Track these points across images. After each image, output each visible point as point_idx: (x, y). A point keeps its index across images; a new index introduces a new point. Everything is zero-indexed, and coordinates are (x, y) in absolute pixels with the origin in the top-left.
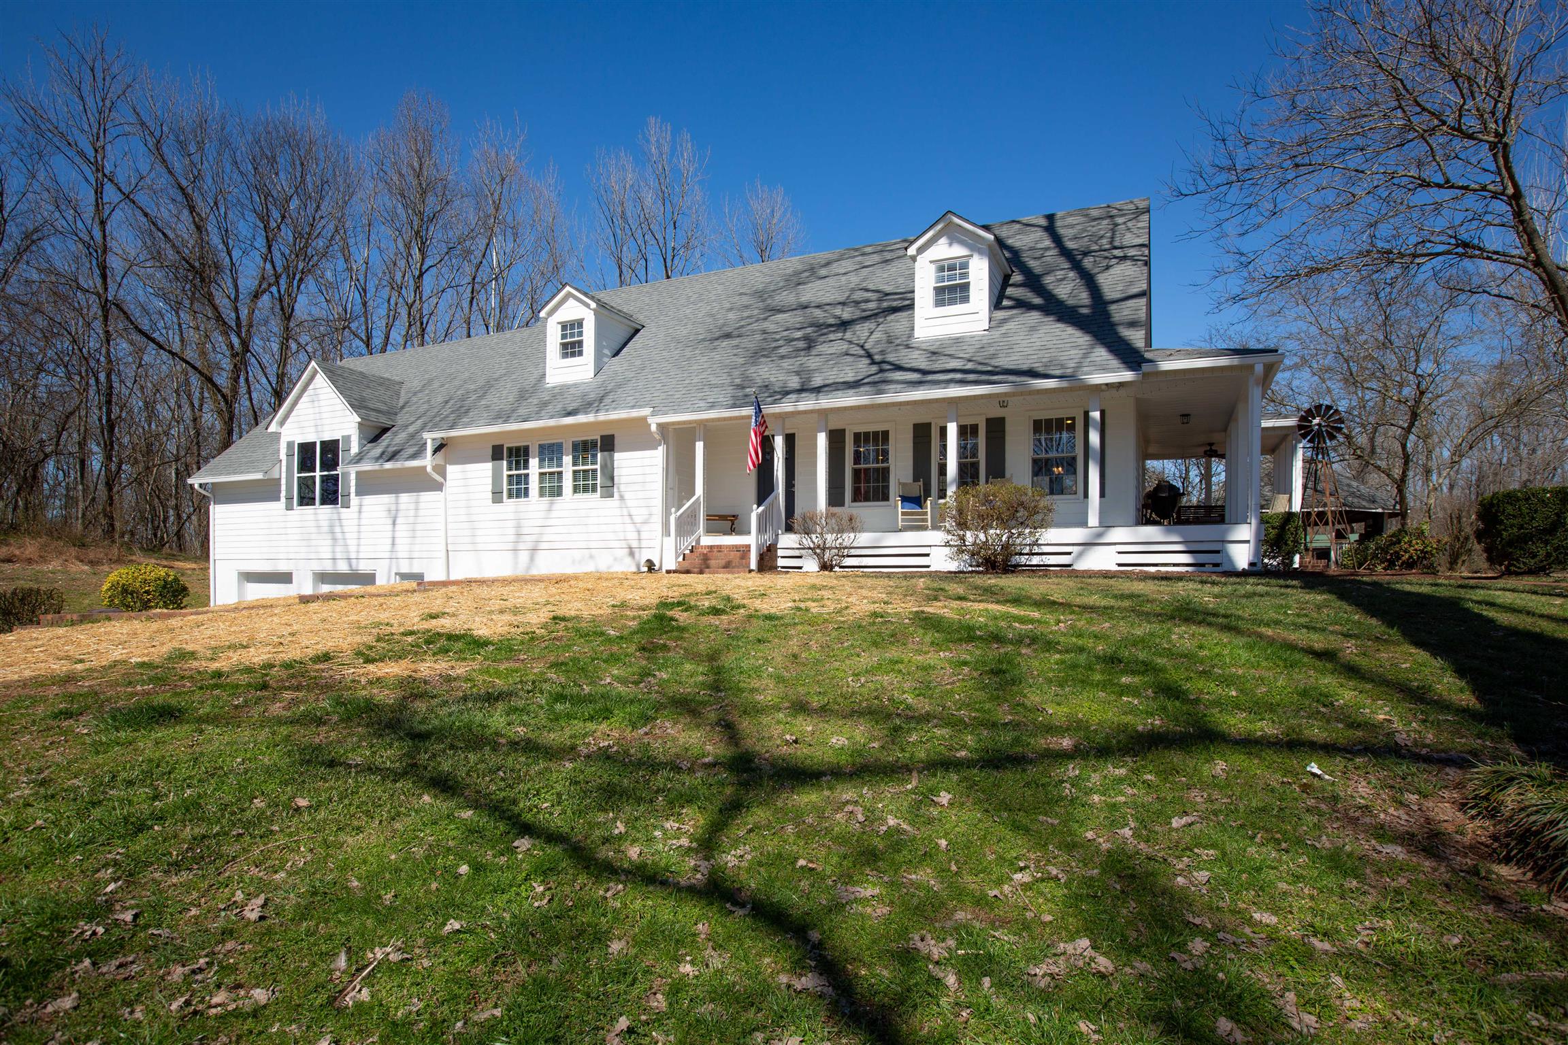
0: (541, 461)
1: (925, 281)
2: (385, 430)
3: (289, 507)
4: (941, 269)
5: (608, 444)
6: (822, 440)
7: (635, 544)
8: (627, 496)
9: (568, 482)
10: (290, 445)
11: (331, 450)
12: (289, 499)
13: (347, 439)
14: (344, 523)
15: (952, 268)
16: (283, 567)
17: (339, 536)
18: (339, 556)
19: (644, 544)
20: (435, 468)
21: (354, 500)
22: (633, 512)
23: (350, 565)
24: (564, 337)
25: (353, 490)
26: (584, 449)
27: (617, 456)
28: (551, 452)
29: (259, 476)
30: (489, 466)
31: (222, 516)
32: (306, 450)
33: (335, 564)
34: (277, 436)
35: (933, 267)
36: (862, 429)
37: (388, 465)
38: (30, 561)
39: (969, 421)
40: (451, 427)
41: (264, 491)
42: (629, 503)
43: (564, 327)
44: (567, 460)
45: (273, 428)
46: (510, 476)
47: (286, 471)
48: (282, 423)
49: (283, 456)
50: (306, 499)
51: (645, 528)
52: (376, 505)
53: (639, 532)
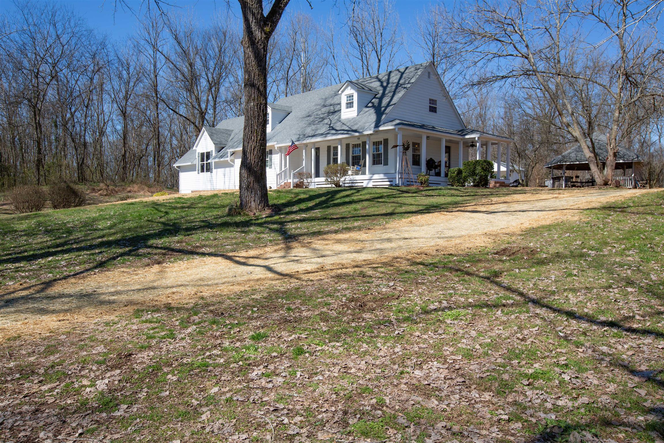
1: (344, 101)
2: (223, 148)
3: (199, 173)
4: (347, 97)
5: (271, 152)
10: (199, 153)
11: (208, 155)
12: (198, 170)
13: (212, 151)
15: (350, 97)
20: (231, 161)
21: (214, 171)
25: (214, 167)
27: (273, 156)
29: (190, 164)
31: (183, 176)
32: (203, 154)
34: (196, 150)
35: (346, 97)
36: (335, 145)
37: (222, 160)
38: (135, 192)
39: (358, 143)
40: (237, 147)
41: (191, 168)
45: (194, 148)
47: (197, 162)
48: (197, 147)
49: (197, 157)
50: (202, 171)
52: (221, 171)
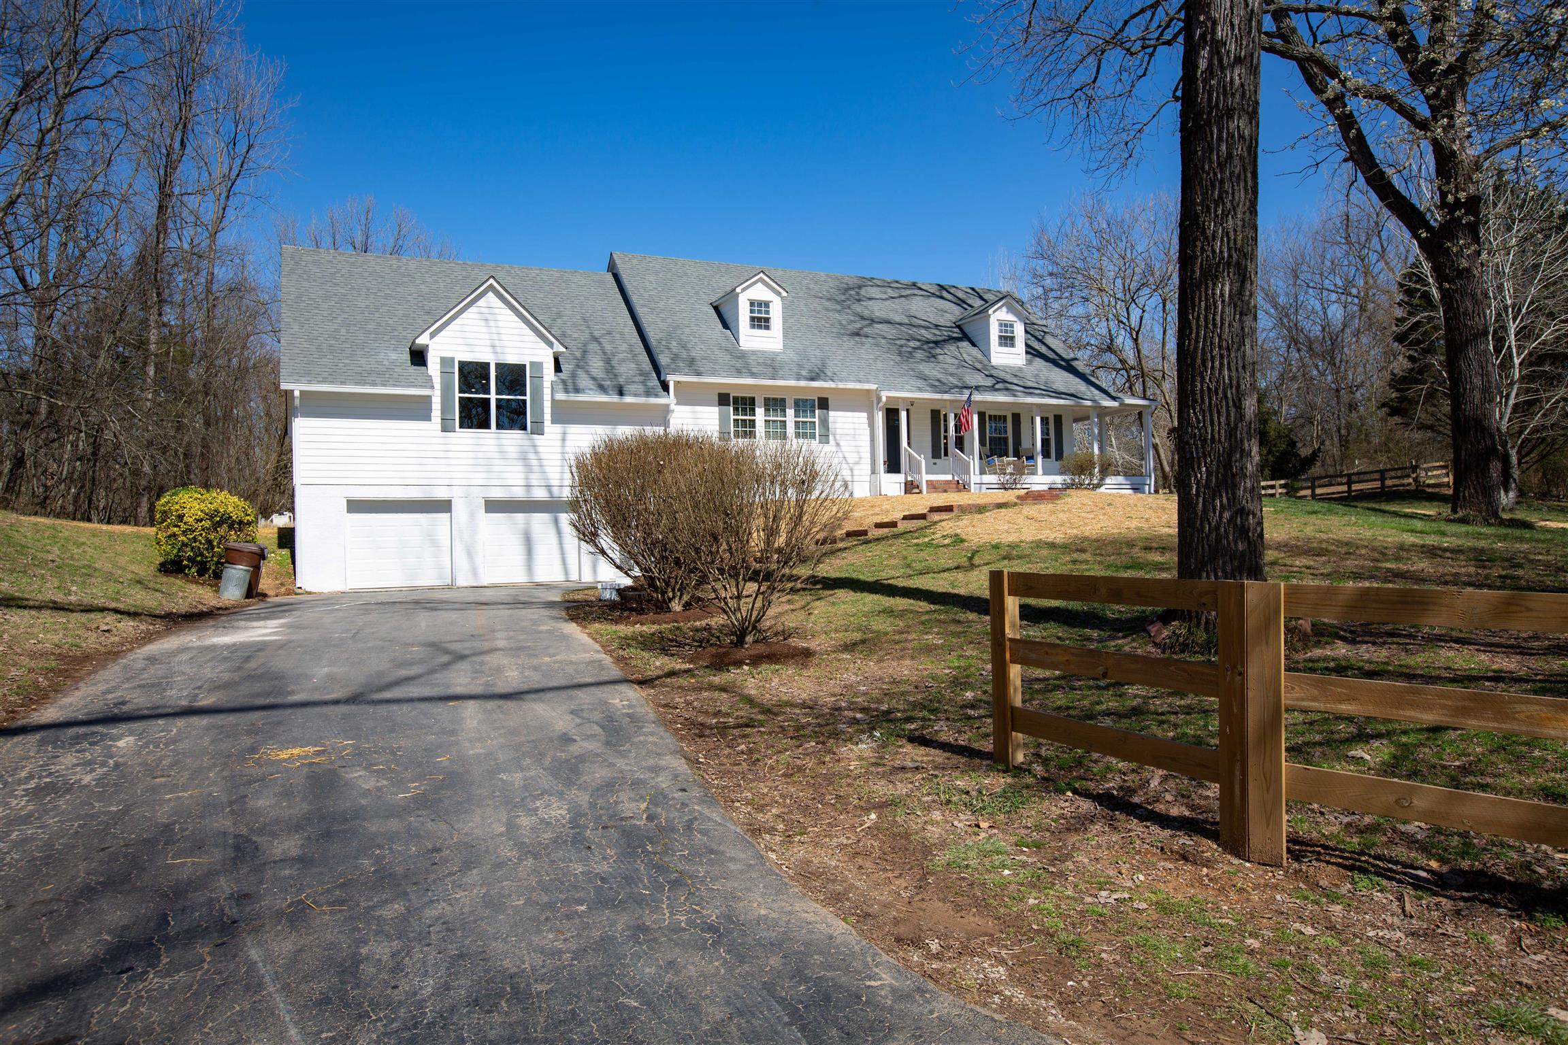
0: (767, 410)
1: (995, 330)
3: (447, 429)
4: (1002, 326)
5: (824, 404)
6: (976, 418)
7: (848, 478)
8: (842, 443)
9: (791, 429)
10: (446, 362)
11: (510, 373)
12: (446, 420)
13: (537, 366)
14: (540, 449)
15: (1007, 326)
16: (441, 494)
17: (534, 463)
18: (534, 482)
19: (856, 478)
21: (548, 429)
22: (847, 455)
23: (550, 492)
24: (752, 311)
25: (547, 416)
26: (802, 406)
27: (831, 413)
28: (775, 404)
30: (716, 409)
32: (474, 370)
33: (528, 491)
35: (998, 324)
36: (993, 413)
39: (1045, 415)
41: (406, 409)
42: (844, 449)
43: (752, 304)
44: (790, 412)
46: (736, 421)
47: (441, 389)
49: (435, 372)
50: (475, 422)
51: (856, 467)
53: (852, 470)
